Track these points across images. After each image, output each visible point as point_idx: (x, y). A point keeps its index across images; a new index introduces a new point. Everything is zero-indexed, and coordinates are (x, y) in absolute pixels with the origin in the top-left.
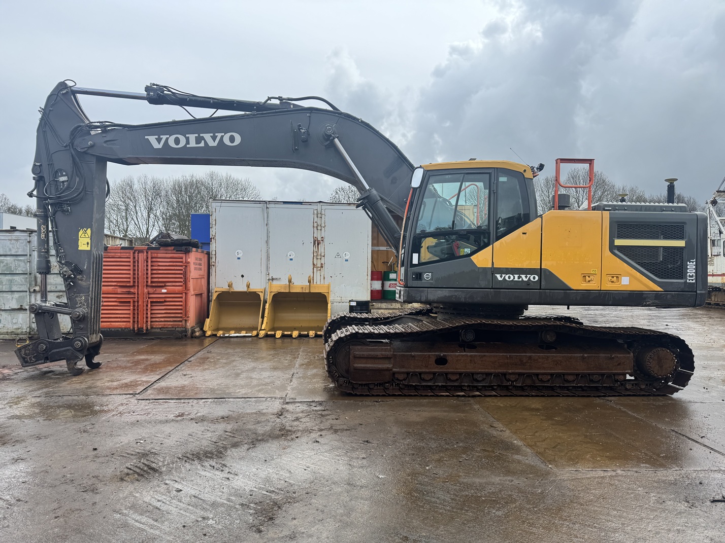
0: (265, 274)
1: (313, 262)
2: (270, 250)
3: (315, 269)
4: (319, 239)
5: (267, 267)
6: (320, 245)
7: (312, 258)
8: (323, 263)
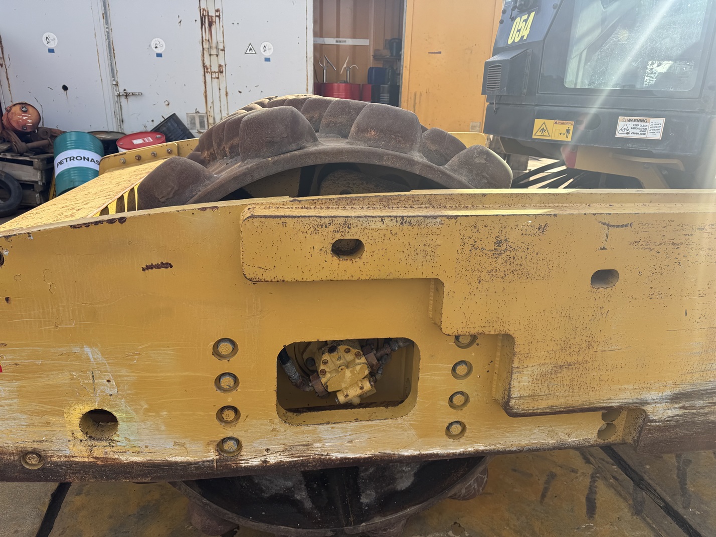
0: (110, 84)
1: (203, 60)
2: (114, 36)
3: (208, 76)
4: (212, 13)
5: (112, 70)
6: (213, 27)
7: (200, 54)
8: (223, 64)
